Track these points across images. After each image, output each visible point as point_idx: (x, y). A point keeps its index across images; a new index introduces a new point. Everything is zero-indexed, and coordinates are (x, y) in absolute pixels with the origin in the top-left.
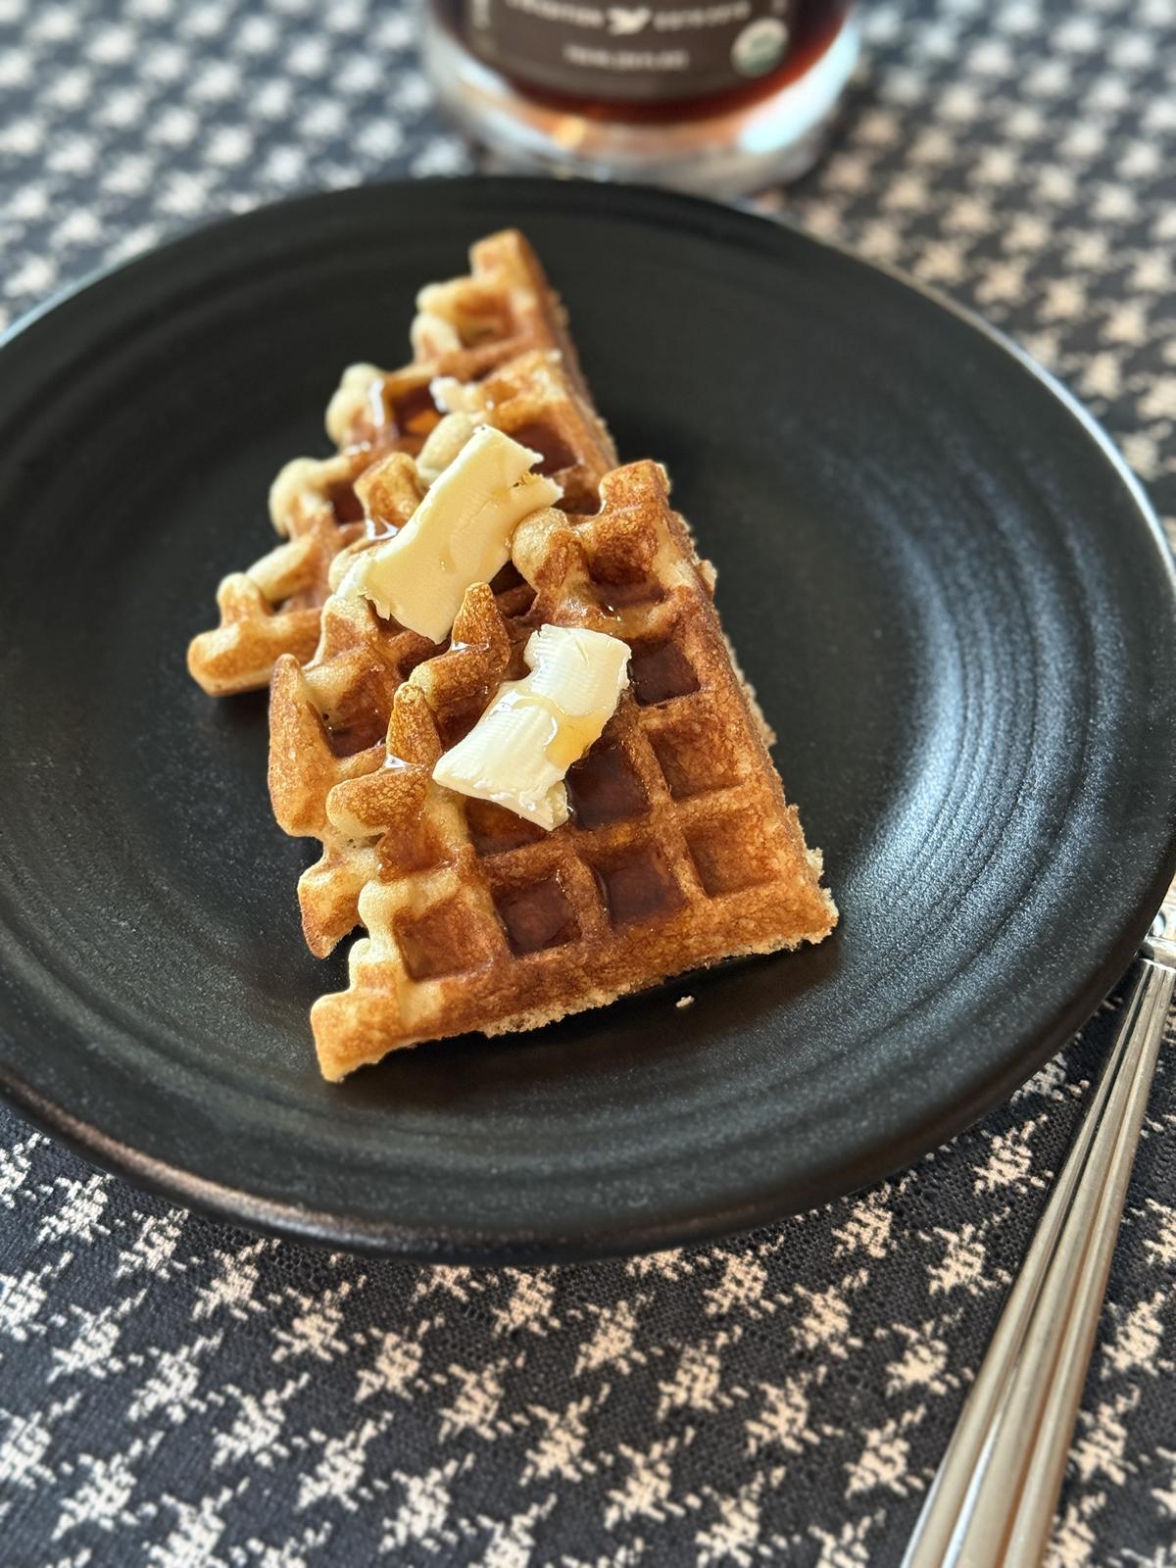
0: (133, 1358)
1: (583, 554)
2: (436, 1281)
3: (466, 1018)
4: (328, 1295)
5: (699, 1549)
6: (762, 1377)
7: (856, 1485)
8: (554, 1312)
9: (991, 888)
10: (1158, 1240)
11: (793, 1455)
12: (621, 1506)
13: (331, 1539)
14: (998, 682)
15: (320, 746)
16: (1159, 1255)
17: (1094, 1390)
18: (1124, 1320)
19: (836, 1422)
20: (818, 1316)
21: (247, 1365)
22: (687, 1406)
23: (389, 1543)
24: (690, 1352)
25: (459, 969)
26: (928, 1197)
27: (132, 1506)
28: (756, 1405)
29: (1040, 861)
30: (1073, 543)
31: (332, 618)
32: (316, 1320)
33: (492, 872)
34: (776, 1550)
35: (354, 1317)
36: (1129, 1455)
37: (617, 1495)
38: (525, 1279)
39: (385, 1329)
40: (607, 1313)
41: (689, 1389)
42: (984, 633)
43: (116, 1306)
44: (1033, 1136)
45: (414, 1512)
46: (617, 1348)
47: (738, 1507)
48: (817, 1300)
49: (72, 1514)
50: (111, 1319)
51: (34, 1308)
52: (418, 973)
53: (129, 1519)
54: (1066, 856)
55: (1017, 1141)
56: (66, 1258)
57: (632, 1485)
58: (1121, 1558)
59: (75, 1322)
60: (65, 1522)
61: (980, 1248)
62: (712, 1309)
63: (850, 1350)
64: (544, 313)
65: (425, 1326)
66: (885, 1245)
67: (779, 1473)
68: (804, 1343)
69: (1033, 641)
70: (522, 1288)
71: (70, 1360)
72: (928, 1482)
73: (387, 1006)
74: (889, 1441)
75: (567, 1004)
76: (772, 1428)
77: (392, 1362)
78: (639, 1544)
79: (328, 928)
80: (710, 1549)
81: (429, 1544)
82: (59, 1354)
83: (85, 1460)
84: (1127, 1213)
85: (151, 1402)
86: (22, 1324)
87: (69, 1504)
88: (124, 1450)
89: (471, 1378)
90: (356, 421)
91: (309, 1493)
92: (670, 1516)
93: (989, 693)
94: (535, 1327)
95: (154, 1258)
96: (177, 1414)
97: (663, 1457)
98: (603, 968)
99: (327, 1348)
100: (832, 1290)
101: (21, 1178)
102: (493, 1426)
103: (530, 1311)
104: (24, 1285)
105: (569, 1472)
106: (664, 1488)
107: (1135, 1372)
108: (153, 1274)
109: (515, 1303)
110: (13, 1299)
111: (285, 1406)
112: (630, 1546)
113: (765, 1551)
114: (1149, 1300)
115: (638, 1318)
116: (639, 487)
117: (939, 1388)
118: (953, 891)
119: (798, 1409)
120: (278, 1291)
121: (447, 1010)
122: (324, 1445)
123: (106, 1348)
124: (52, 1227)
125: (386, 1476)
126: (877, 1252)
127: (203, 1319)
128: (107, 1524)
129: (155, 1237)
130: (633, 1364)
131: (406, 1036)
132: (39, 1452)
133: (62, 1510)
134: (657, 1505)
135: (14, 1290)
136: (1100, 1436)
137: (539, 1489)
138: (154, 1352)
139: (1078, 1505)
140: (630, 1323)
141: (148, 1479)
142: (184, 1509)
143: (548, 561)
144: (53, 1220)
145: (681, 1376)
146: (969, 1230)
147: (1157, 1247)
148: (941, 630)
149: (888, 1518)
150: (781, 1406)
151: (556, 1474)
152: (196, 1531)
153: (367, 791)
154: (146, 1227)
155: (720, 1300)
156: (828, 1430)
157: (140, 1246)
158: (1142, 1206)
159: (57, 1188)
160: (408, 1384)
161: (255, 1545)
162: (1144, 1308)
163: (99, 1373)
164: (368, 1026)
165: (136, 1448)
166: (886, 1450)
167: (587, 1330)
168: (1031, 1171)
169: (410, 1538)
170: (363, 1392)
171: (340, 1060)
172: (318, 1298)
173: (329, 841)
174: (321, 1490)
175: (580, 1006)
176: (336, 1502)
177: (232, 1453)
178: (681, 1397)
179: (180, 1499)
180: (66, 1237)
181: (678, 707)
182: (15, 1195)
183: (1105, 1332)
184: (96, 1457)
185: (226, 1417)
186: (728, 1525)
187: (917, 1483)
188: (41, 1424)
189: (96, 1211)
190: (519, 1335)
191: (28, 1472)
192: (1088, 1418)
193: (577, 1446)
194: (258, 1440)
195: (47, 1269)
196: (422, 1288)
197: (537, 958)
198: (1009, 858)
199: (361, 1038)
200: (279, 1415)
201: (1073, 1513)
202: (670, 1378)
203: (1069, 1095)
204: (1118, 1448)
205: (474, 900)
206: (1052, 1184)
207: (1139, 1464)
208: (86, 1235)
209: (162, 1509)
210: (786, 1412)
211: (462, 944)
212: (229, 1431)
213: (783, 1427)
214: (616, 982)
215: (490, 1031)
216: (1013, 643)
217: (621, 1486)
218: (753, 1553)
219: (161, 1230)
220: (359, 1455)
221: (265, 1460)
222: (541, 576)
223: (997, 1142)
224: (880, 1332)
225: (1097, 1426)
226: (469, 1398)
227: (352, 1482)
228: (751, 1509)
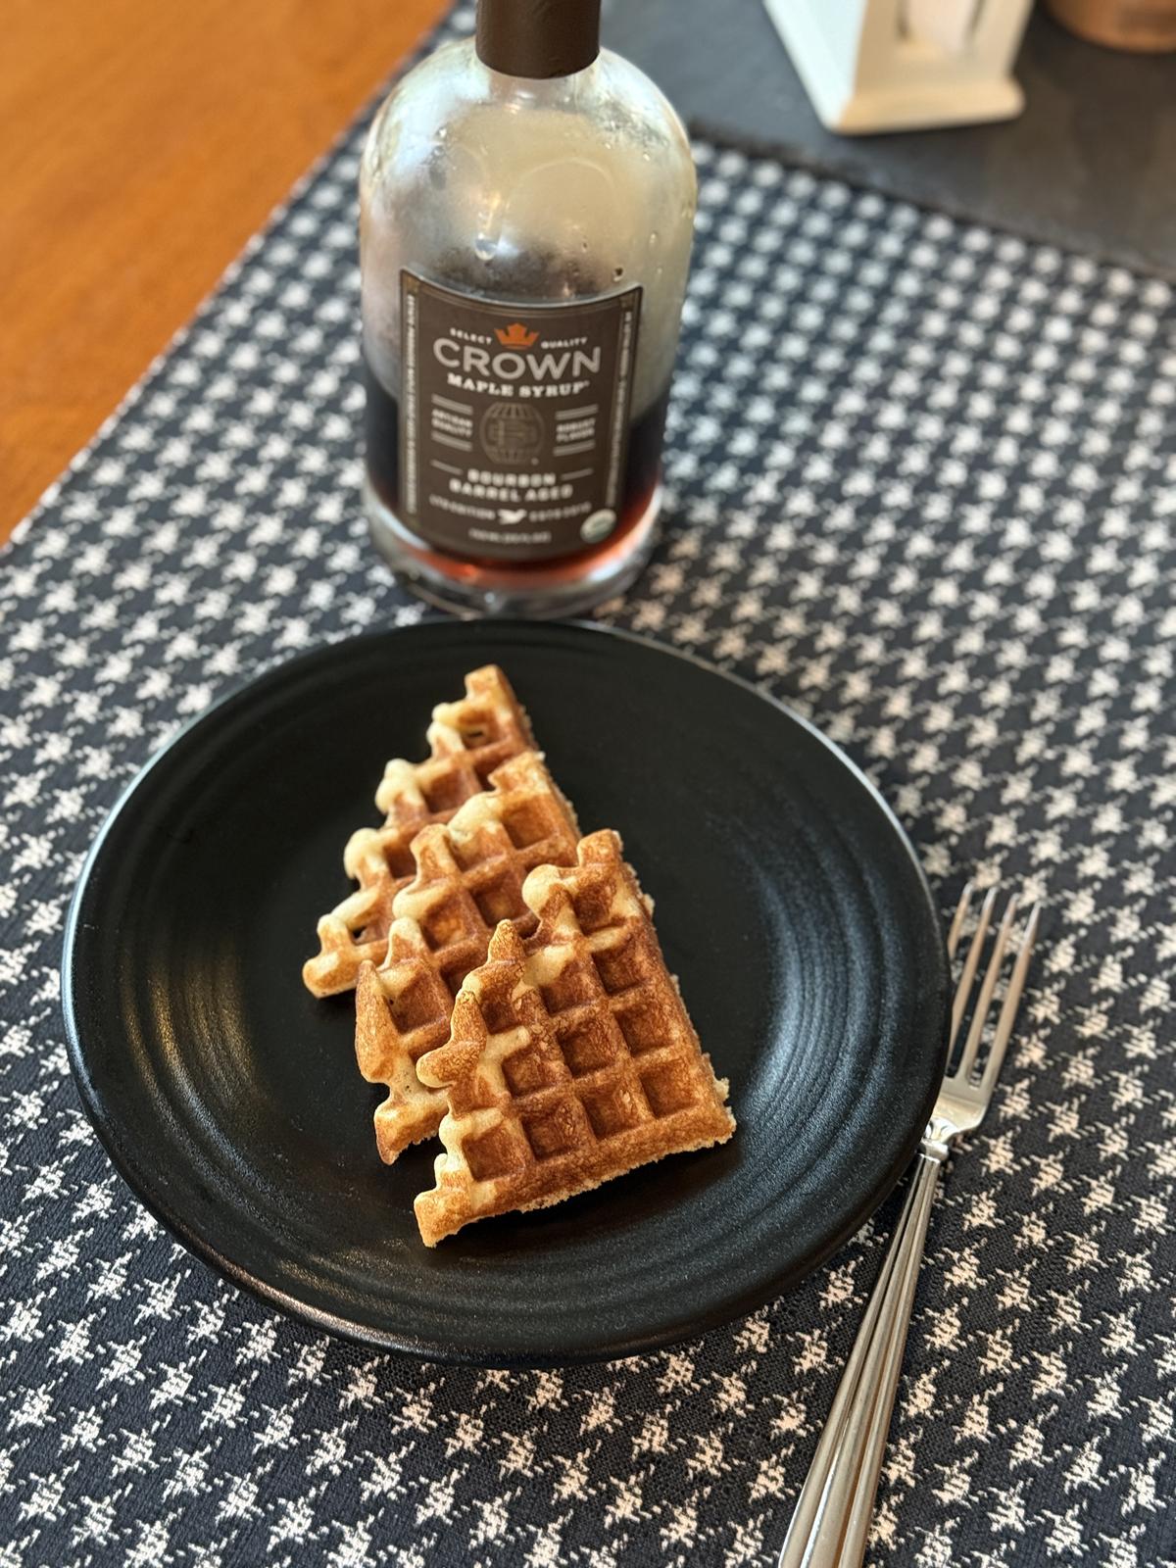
0: (304, 1436)
2: (489, 1379)
4: (422, 1391)
5: (662, 1538)
6: (695, 1432)
7: (755, 1494)
8: (563, 1396)
9: (824, 1114)
10: (933, 1334)
11: (716, 1479)
12: (614, 1515)
13: (438, 1542)
14: (824, 973)
15: (391, 1026)
16: (933, 1344)
17: (895, 1430)
18: (913, 1386)
19: (741, 1458)
20: (727, 1392)
21: (376, 1438)
22: (650, 1450)
23: (474, 1543)
24: (650, 1418)
26: (791, 1313)
27: (314, 1528)
28: (692, 1449)
29: (854, 1095)
30: (868, 878)
32: (416, 1407)
34: (708, 1536)
35: (440, 1404)
36: (917, 1469)
37: (611, 1508)
39: (460, 1412)
40: (597, 1396)
41: (650, 1441)
42: (814, 940)
43: (290, 1404)
44: (854, 1270)
45: (487, 1524)
46: (605, 1417)
47: (684, 1512)
48: (726, 1381)
49: (278, 1535)
50: (287, 1412)
51: (238, 1407)
53: (312, 1536)
54: (870, 1092)
55: (845, 1274)
56: (255, 1374)
57: (619, 1501)
58: (914, 1532)
59: (265, 1415)
60: (274, 1540)
61: (825, 1344)
62: (662, 1390)
63: (747, 1412)
64: (517, 723)
65: (484, 1408)
66: (766, 1345)
67: (708, 1490)
68: (719, 1409)
69: (845, 945)
70: (543, 1382)
71: (265, 1439)
72: (798, 1491)
74: (774, 1468)
76: (702, 1462)
77: (466, 1432)
78: (626, 1537)
79: (393, 1145)
80: (669, 1538)
81: (498, 1542)
82: (257, 1435)
83: (282, 1501)
84: (913, 1318)
85: (318, 1463)
86: (232, 1418)
87: (275, 1529)
88: (306, 1494)
89: (516, 1440)
90: (398, 800)
91: (422, 1515)
92: (643, 1518)
93: (819, 980)
94: (553, 1406)
95: (310, 1372)
96: (336, 1470)
97: (637, 1483)
99: (425, 1425)
100: (735, 1375)
101: (220, 1323)
102: (531, 1469)
103: (548, 1396)
104: (230, 1393)
105: (580, 1495)
106: (639, 1502)
107: (920, 1417)
108: (311, 1382)
109: (539, 1392)
110: (225, 1402)
111: (401, 1462)
112: (620, 1538)
113: (702, 1537)
114: (928, 1373)
115: (616, 1398)
117: (802, 1433)
118: (801, 1117)
119: (717, 1450)
120: (390, 1390)
122: (428, 1486)
123: (287, 1431)
124: (245, 1355)
125: (469, 1503)
126: (762, 1349)
127: (345, 1409)
128: (300, 1540)
129: (309, 1358)
130: (615, 1427)
132: (252, 1498)
133: (271, 1533)
134: (635, 1513)
135: (224, 1396)
136: (900, 1458)
137: (563, 1506)
138: (317, 1432)
139: (888, 1501)
140: (611, 1401)
141: (322, 1511)
142: (346, 1529)
144: (244, 1350)
145: (645, 1433)
146: (817, 1333)
147: (932, 1339)
148: (787, 936)
149: (775, 1514)
150: (707, 1449)
151: (573, 1496)
152: (355, 1541)
154: (303, 1352)
155: (667, 1384)
156: (736, 1462)
157: (301, 1364)
158: (923, 1313)
159: (244, 1329)
160: (477, 1445)
161: (392, 1548)
162: (925, 1377)
163: (284, 1446)
165: (313, 1493)
166: (771, 1473)
167: (585, 1406)
168: (854, 1293)
169: (486, 1539)
170: (450, 1452)
172: (416, 1394)
173: (394, 1086)
174: (429, 1513)
176: (439, 1519)
177: (372, 1493)
178: (646, 1446)
179: (343, 1523)
180: (253, 1360)
182: (218, 1334)
183: (901, 1394)
184: (288, 1499)
185: (367, 1471)
186: (679, 1523)
187: (791, 1492)
188: (251, 1481)
189: (270, 1343)
190: (543, 1411)
191: (247, 1510)
192: (893, 1448)
193: (584, 1479)
194: (388, 1484)
195: (244, 1382)
196: (480, 1384)
200: (398, 1468)
201: (885, 1506)
202: (639, 1435)
203: (876, 1243)
204: (910, 1465)
206: (867, 1301)
207: (923, 1474)
208: (266, 1358)
209: (332, 1529)
210: (710, 1452)
212: (369, 1480)
213: (709, 1462)
216: (832, 946)
217: (613, 1503)
219: (313, 1354)
220: (450, 1490)
221: (393, 1496)
223: (833, 1275)
224: (765, 1400)
225: (897, 1453)
226: (515, 1453)
227: (448, 1507)
228: (692, 1513)
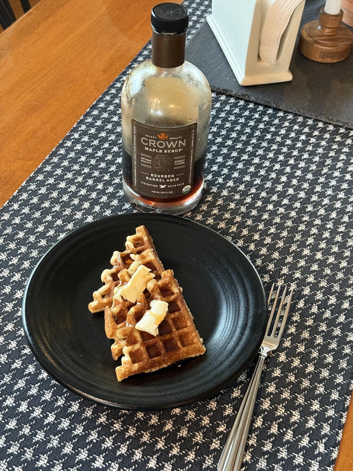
1: (159, 287)
2: (138, 417)
3: (142, 370)
4: (119, 420)
5: (185, 460)
6: (195, 431)
7: (211, 448)
8: (159, 422)
10: (262, 405)
11: (200, 444)
12: (172, 453)
13: (123, 460)
16: (262, 408)
17: (251, 431)
18: (256, 419)
19: (208, 438)
20: (204, 420)
21: (106, 432)
22: (182, 436)
23: (132, 461)
24: (183, 427)
25: (141, 361)
26: (223, 399)
27: (88, 456)
28: (194, 436)
29: (240, 339)
31: (115, 299)
32: (117, 424)
33: (146, 344)
34: (198, 459)
36: (257, 441)
37: (171, 452)
38: (153, 416)
39: (130, 426)
40: (168, 421)
41: (183, 434)
42: (230, 298)
43: (83, 423)
44: (241, 388)
45: (136, 456)
46: (170, 427)
47: (191, 453)
48: (204, 418)
49: (78, 458)
50: (82, 425)
51: (68, 424)
52: (134, 362)
53: (88, 458)
54: (244, 338)
55: (238, 389)
56: (73, 415)
57: (173, 450)
58: (256, 458)
59: (76, 426)
60: (77, 460)
61: (232, 408)
62: (186, 420)
63: (210, 426)
64: (149, 240)
65: (136, 425)
66: (216, 408)
67: (198, 447)
68: (202, 425)
70: (153, 418)
73: (129, 368)
74: (217, 441)
75: (159, 367)
76: (197, 439)
77: (131, 431)
78: (175, 459)
80: (187, 460)
81: (139, 461)
82: (73, 432)
83: (80, 449)
85: (90, 439)
86: (66, 427)
87: (78, 457)
88: (86, 447)
89: (145, 433)
91: (118, 453)
92: (180, 454)
93: (231, 309)
94: (155, 424)
95: (88, 415)
96: (95, 441)
97: (178, 445)
98: (165, 360)
99: (120, 429)
100: (207, 416)
101: (64, 402)
102: (149, 441)
103: (154, 421)
104: (66, 420)
105: (163, 448)
106: (179, 450)
107: (258, 428)
108: (88, 417)
109: (152, 420)
110: (65, 423)
111: (113, 439)
112: (173, 460)
113: (196, 459)
114: (261, 416)
115: (173, 422)
116: (169, 275)
117: (225, 432)
118: (226, 345)
119: (201, 436)
120: (110, 420)
121: (139, 368)
122: (120, 445)
123: (81, 431)
124: (70, 410)
125: (131, 450)
126: (214, 409)
127: (98, 425)
128: (84, 460)
129: (88, 411)
130: (173, 430)
131: (132, 373)
132: (71, 448)
133: (76, 458)
134: (178, 453)
135: (64, 421)
136: (252, 439)
137: (157, 451)
138: (90, 431)
139: (249, 450)
140: (172, 423)
141: (90, 452)
142: (97, 457)
143: (153, 289)
144: (70, 409)
145: (181, 432)
146: (230, 405)
147: (262, 406)
149: (217, 454)
150: (198, 436)
151: (160, 448)
152: (99, 460)
153: (124, 330)
154: (87, 410)
155: (188, 418)
156: (206, 439)
157: (86, 413)
158: (260, 400)
159: (70, 403)
160: (134, 434)
161: (110, 462)
162: (260, 417)
163: (80, 435)
164: (126, 371)
165: (88, 447)
166: (216, 442)
167: (165, 424)
168: (241, 394)
169: (136, 460)
170: (127, 436)
171: (121, 378)
172: (117, 421)
174: (120, 452)
175: (162, 367)
176: (123, 454)
177: (105, 447)
178: (181, 435)
179: (96, 455)
180: (73, 412)
181: (177, 314)
182: (63, 405)
184: (81, 449)
185: (103, 441)
186: (190, 456)
187: (222, 447)
188: (71, 444)
189: (77, 407)
190: (153, 426)
191: (70, 452)
192: (250, 436)
193: (164, 444)
194: (109, 445)
195: (70, 417)
196: (135, 418)
197: (154, 359)
198: (235, 339)
199: (125, 374)
200: (112, 441)
201: (248, 451)
202: (179, 432)
203: (247, 381)
204: (255, 440)
205: (143, 349)
207: (259, 443)
208: (76, 411)
209: (93, 457)
210: (199, 437)
211: (141, 357)
212: (104, 444)
213: (199, 439)
214: (168, 363)
215: (146, 372)
216: (235, 299)
217: (172, 450)
218: (194, 460)
219: (89, 410)
220: (126, 447)
221: (110, 448)
222: (152, 291)
223: (235, 389)
224: (215, 423)
225: (252, 437)
226: (145, 436)
227: (126, 451)
228: (194, 453)
